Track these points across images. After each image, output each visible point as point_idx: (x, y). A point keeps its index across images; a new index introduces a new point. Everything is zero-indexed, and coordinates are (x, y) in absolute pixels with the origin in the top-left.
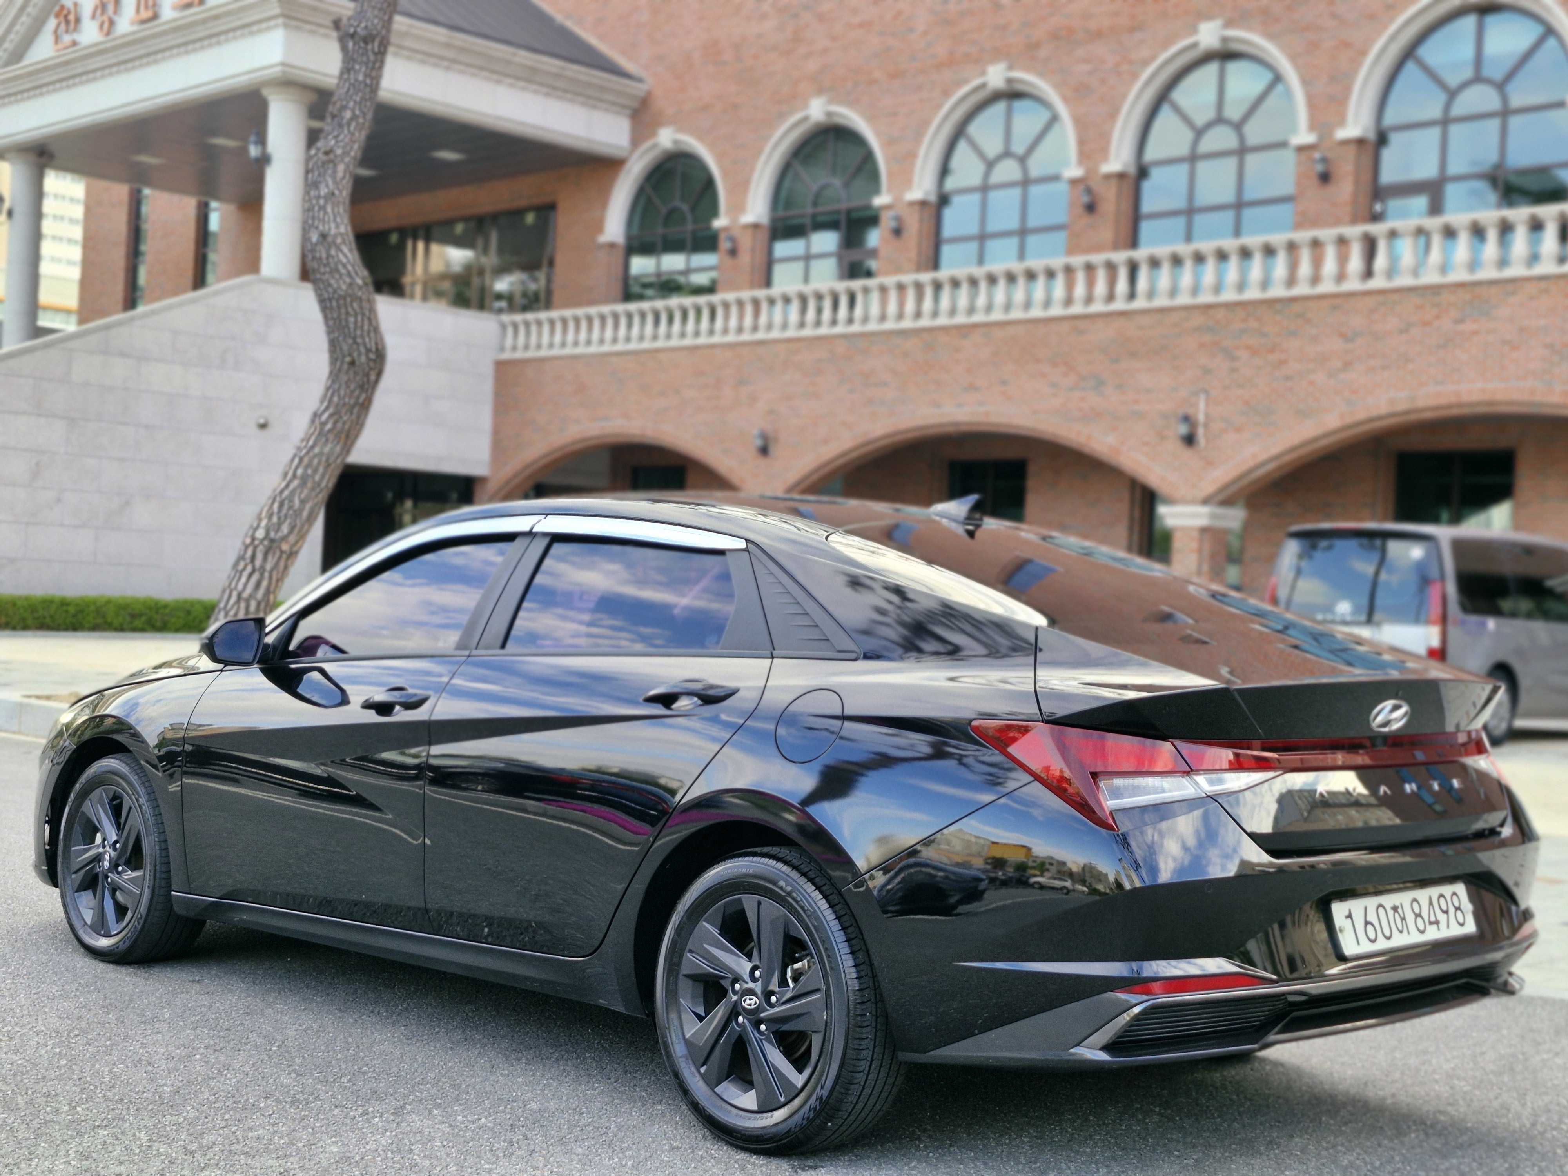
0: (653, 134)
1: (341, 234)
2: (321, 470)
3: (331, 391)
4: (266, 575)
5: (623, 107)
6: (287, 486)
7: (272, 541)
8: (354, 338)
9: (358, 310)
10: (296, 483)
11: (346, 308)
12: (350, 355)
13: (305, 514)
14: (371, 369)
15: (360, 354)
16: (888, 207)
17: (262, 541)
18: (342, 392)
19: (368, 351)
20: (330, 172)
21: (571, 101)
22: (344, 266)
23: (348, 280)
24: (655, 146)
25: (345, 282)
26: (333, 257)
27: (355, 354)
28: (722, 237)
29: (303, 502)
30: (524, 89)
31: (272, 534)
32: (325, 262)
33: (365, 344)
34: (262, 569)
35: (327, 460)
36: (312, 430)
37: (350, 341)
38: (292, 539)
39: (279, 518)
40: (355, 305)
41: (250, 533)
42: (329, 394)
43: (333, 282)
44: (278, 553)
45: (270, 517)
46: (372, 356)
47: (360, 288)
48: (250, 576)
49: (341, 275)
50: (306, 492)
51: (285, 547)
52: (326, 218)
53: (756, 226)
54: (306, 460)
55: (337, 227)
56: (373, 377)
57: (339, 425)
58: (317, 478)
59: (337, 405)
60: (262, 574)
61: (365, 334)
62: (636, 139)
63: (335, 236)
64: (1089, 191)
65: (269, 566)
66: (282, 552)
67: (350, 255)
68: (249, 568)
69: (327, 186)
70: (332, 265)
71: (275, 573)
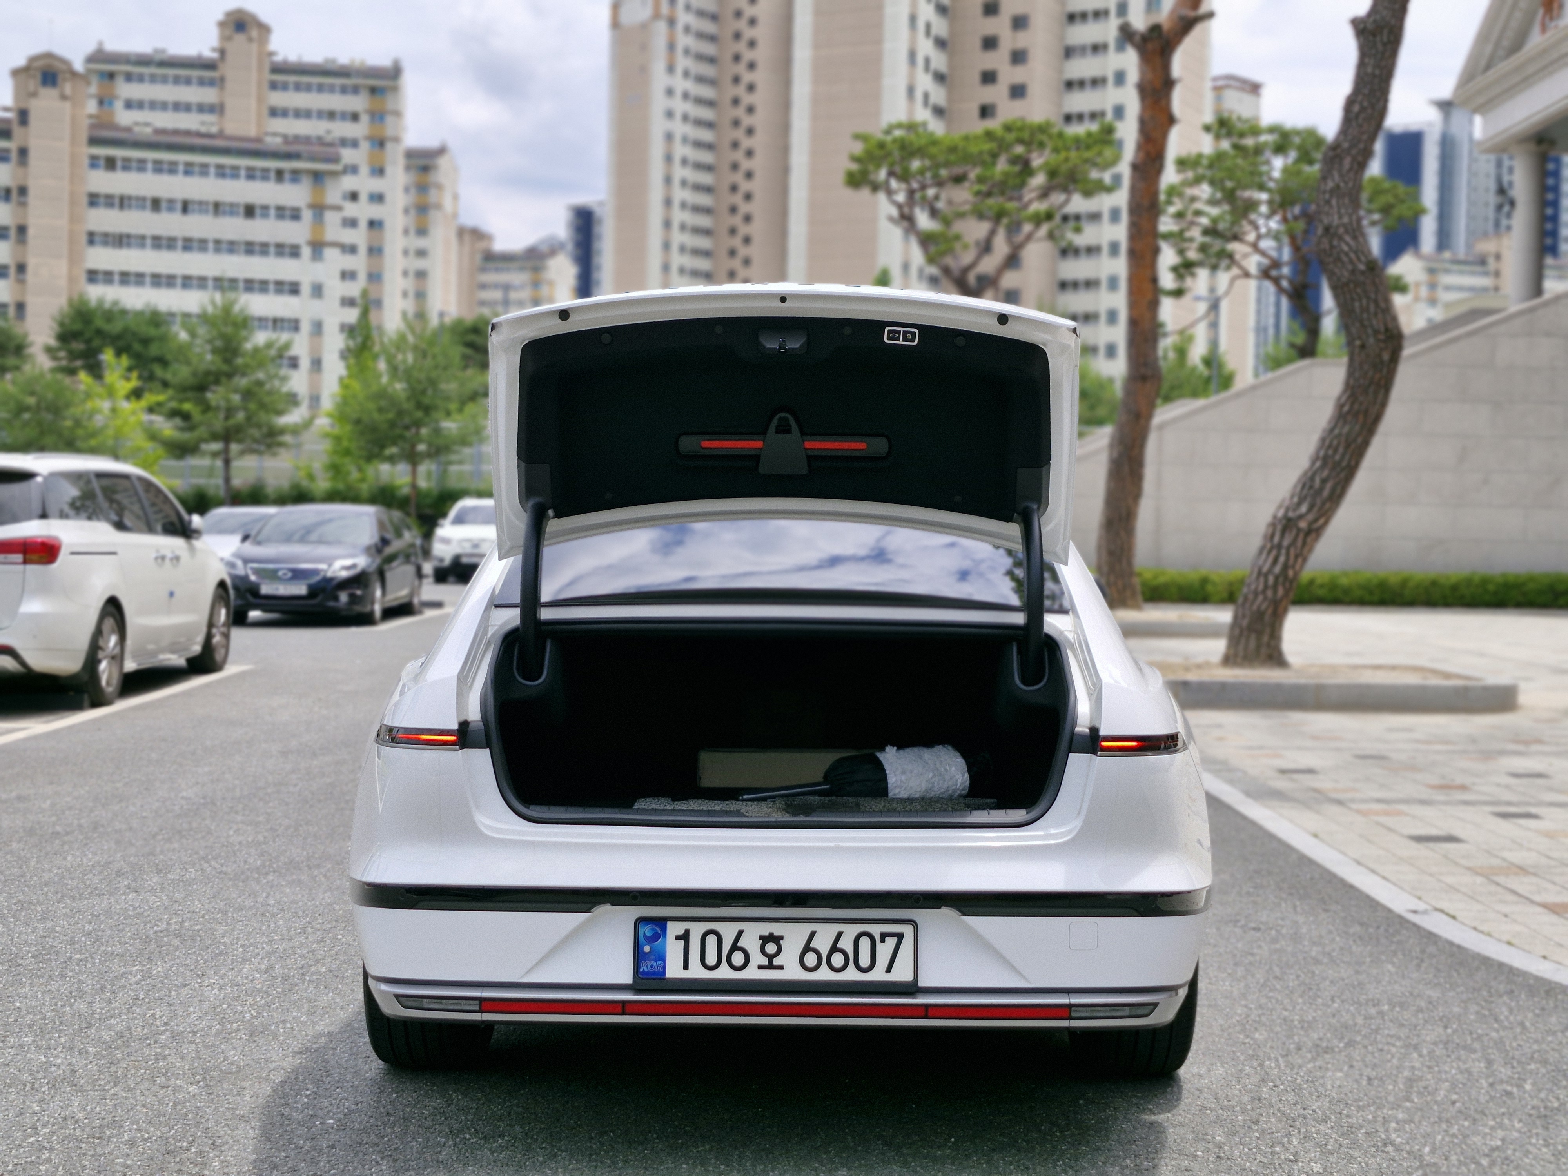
2: (1341, 450)
4: (1283, 552)
6: (1311, 467)
7: (1288, 520)
8: (1362, 321)
9: (1361, 295)
10: (1319, 464)
11: (1351, 294)
12: (1360, 338)
13: (1326, 493)
14: (1382, 349)
15: (1368, 337)
17: (1280, 521)
18: (1358, 377)
19: (1376, 332)
20: (1336, 166)
22: (1347, 254)
23: (1350, 267)
25: (1347, 270)
26: (1336, 247)
27: (1364, 337)
29: (1324, 481)
31: (1291, 514)
32: (1329, 252)
33: (1371, 326)
34: (1279, 546)
35: (1347, 441)
37: (1358, 324)
38: (1310, 517)
39: (1299, 498)
40: (1359, 290)
41: (1274, 513)
43: (1336, 270)
44: (1294, 532)
45: (1292, 498)
46: (1382, 337)
47: (1363, 273)
49: (1343, 263)
51: (1303, 524)
52: (1331, 211)
55: (1340, 217)
56: (1386, 356)
57: (1356, 407)
58: (1337, 457)
59: (1354, 387)
60: (1279, 552)
61: (1372, 316)
63: (1338, 227)
65: (1286, 543)
66: (1299, 530)
67: (1352, 243)
68: (1269, 545)
69: (1333, 180)
70: (1336, 256)
71: (1292, 549)
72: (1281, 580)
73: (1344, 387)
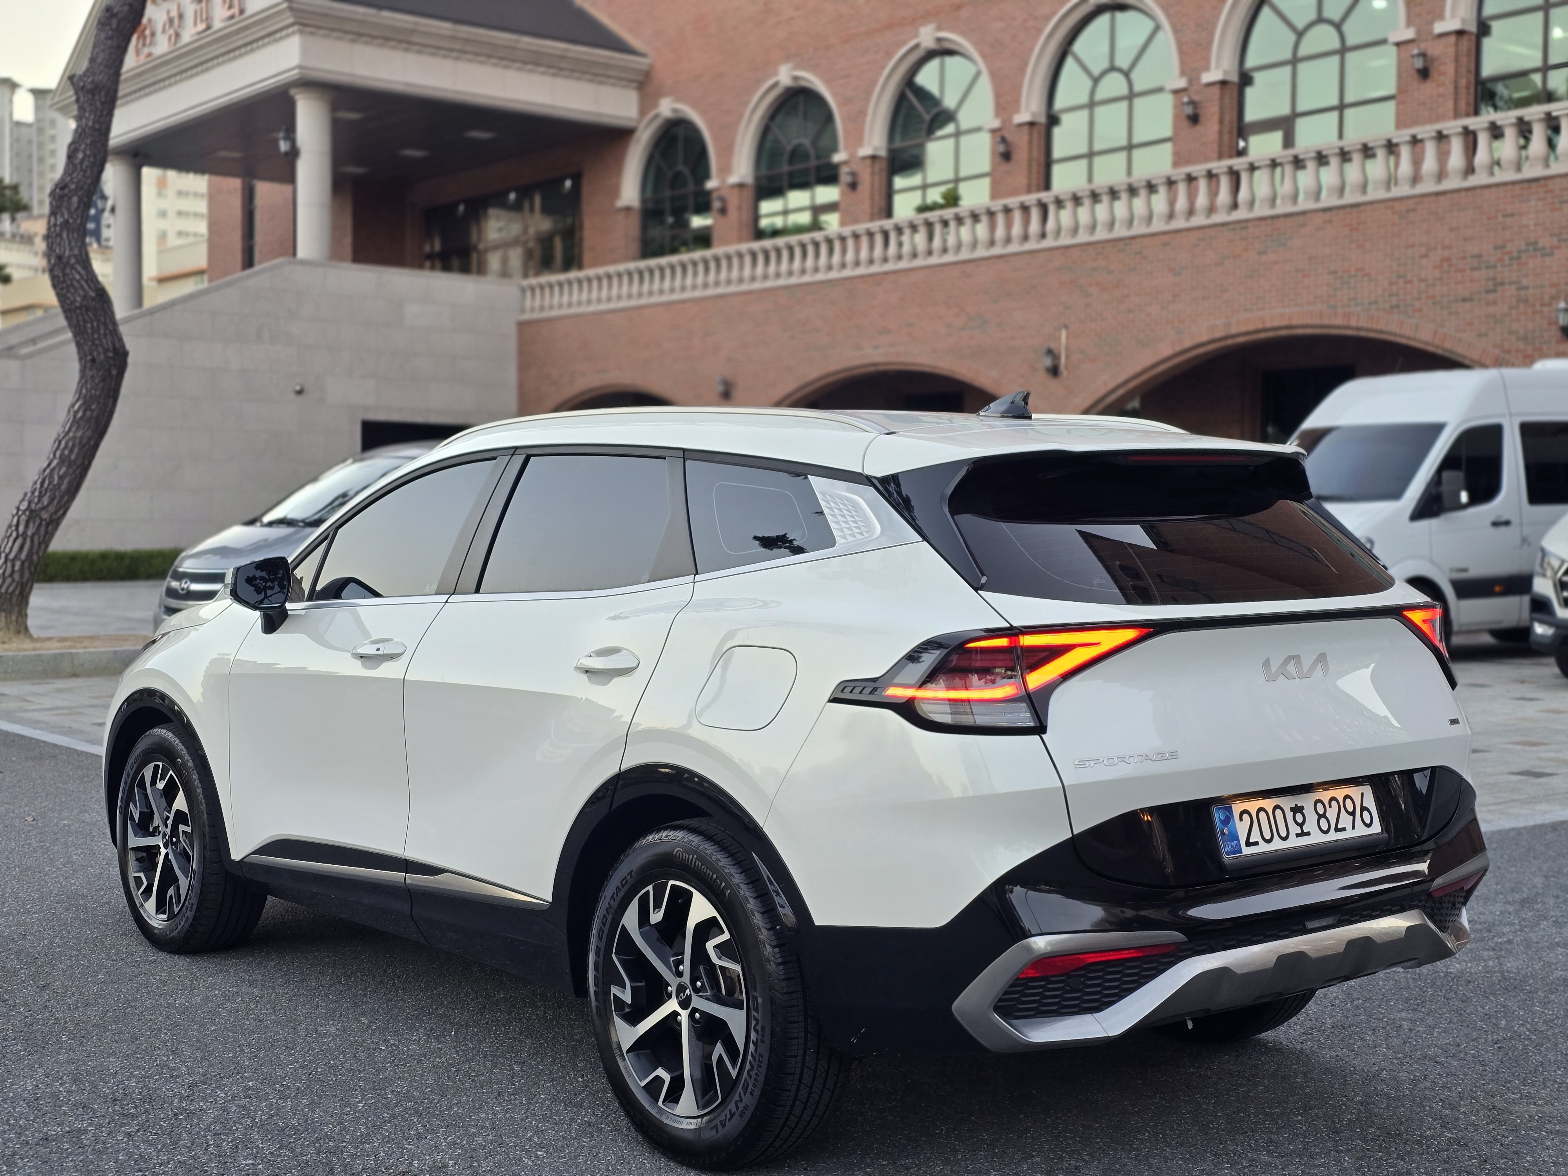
0: (655, 105)
1: (75, 256)
2: (76, 451)
3: (81, 385)
4: (28, 540)
5: (631, 81)
6: (49, 465)
7: (32, 511)
8: (93, 341)
9: (93, 317)
10: (56, 463)
11: (83, 316)
12: (91, 354)
13: (64, 488)
15: (99, 354)
16: (846, 163)
17: (24, 512)
18: (89, 386)
19: (106, 350)
20: (65, 204)
21: (578, 79)
22: (78, 281)
23: (82, 293)
24: (657, 116)
25: (79, 295)
26: (68, 275)
27: (95, 354)
28: (715, 198)
29: (61, 478)
30: (531, 71)
31: (33, 506)
32: (62, 279)
33: (102, 345)
34: (25, 535)
35: (80, 443)
36: (67, 419)
37: (90, 344)
38: (52, 509)
39: (40, 492)
40: (91, 313)
41: (17, 506)
42: (80, 388)
43: (69, 295)
44: (38, 521)
45: (33, 491)
46: (110, 354)
47: (93, 299)
48: (16, 539)
49: (75, 289)
50: (64, 469)
51: (45, 515)
52: (62, 243)
53: (742, 186)
54: (64, 443)
55: (71, 249)
57: (88, 413)
58: (73, 457)
59: (85, 396)
61: (102, 336)
62: (643, 112)
63: (69, 258)
64: (1005, 140)
65: (30, 533)
66: (42, 520)
67: (83, 272)
68: (14, 534)
69: (62, 216)
70: (69, 282)
71: (36, 537)
72: (27, 564)
73: (77, 396)
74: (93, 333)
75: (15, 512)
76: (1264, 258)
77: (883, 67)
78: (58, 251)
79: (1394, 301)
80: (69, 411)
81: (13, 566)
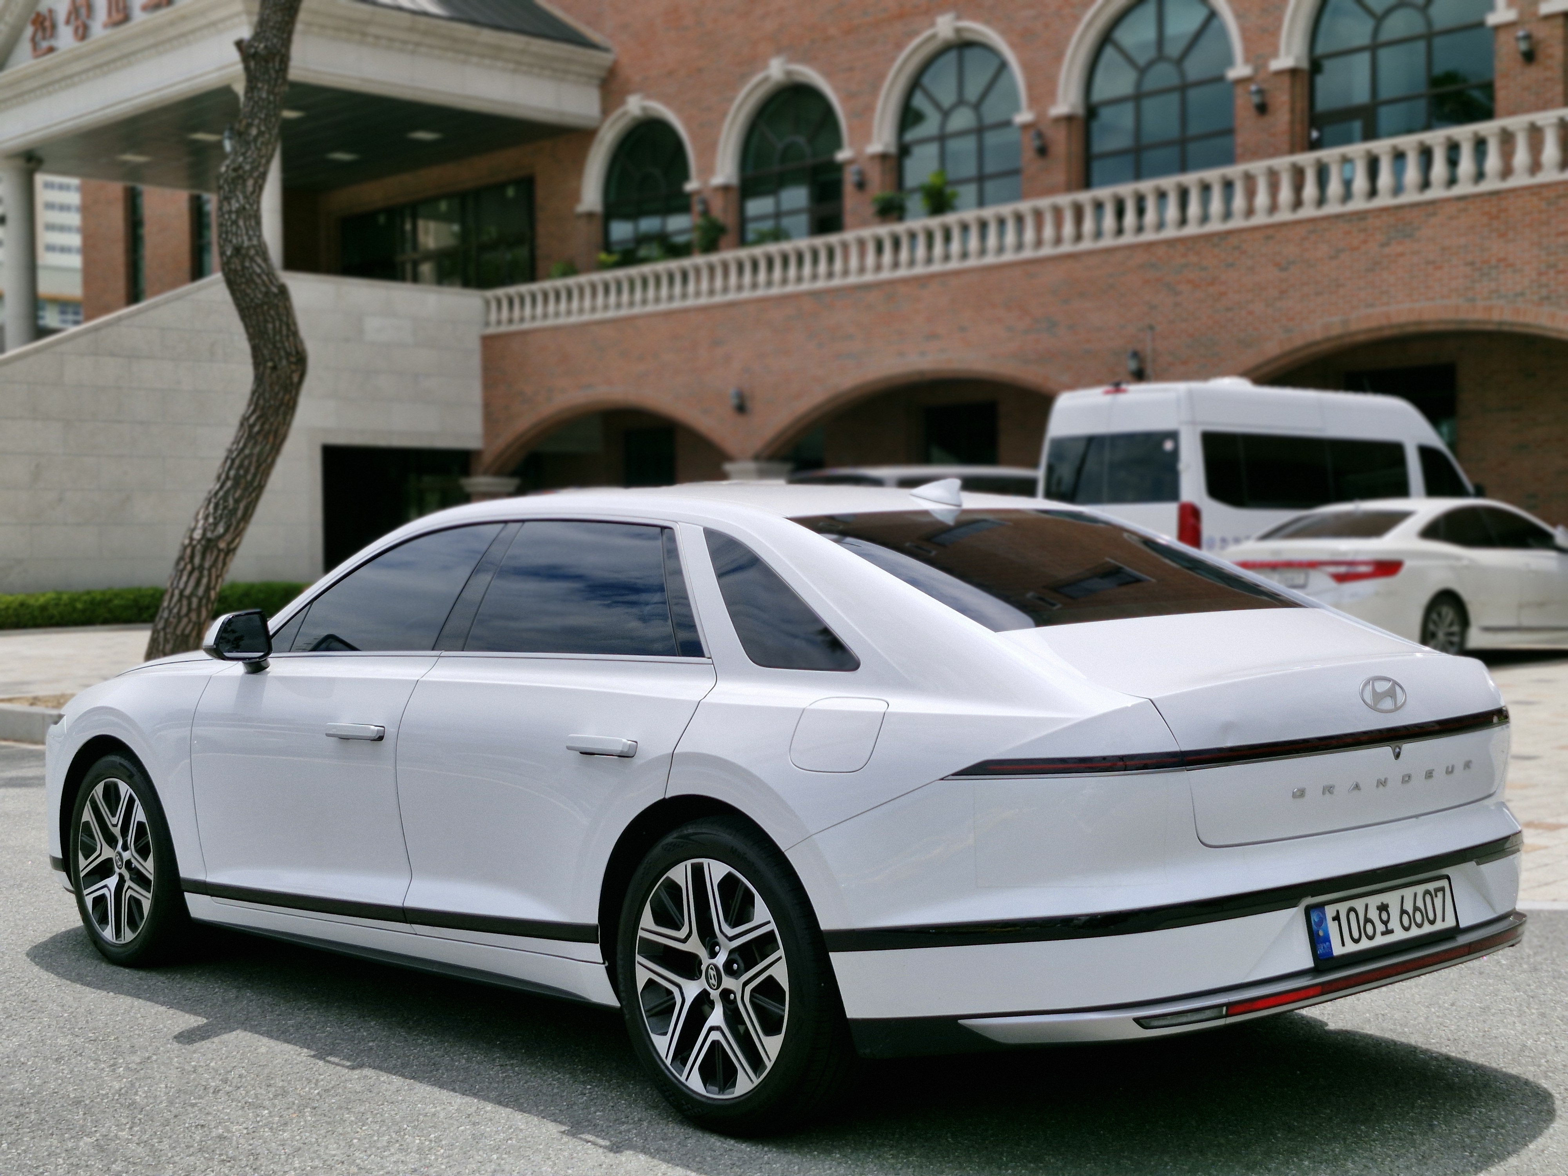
0: (621, 103)
1: (254, 246)
2: (253, 470)
3: (257, 395)
4: (206, 572)
5: (592, 77)
6: (221, 488)
7: (209, 540)
8: (274, 344)
9: (275, 317)
10: (229, 484)
11: (264, 316)
12: (272, 360)
13: (239, 512)
14: (293, 372)
16: (850, 162)
18: (267, 396)
19: (288, 354)
20: (240, 187)
21: (539, 75)
22: (259, 276)
23: (263, 289)
24: (623, 115)
25: (261, 292)
26: (248, 268)
28: (695, 200)
29: (236, 500)
30: (491, 66)
31: (209, 535)
32: (240, 273)
33: (284, 349)
34: (201, 567)
35: (257, 461)
36: (240, 434)
37: (270, 346)
38: (227, 537)
40: (272, 312)
41: (188, 534)
42: (255, 399)
43: (249, 291)
44: (215, 552)
45: (206, 518)
46: (292, 358)
47: (276, 296)
48: (191, 574)
49: (256, 284)
50: (238, 492)
51: (223, 545)
52: (240, 232)
53: (725, 189)
54: (237, 462)
55: (250, 239)
56: (295, 378)
57: (266, 427)
58: (249, 478)
59: (263, 408)
60: (201, 573)
61: (284, 339)
62: (607, 109)
63: (248, 248)
64: (1040, 135)
65: (207, 564)
66: (218, 550)
68: (189, 567)
69: (238, 201)
70: (247, 276)
71: (214, 571)
72: (204, 602)
73: (252, 408)
74: (274, 335)
75: (187, 542)
76: (1387, 250)
77: (893, 59)
78: (234, 241)
79: (1544, 292)
80: (242, 425)
81: (190, 604)
